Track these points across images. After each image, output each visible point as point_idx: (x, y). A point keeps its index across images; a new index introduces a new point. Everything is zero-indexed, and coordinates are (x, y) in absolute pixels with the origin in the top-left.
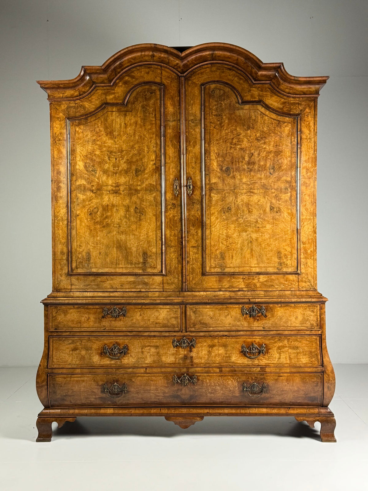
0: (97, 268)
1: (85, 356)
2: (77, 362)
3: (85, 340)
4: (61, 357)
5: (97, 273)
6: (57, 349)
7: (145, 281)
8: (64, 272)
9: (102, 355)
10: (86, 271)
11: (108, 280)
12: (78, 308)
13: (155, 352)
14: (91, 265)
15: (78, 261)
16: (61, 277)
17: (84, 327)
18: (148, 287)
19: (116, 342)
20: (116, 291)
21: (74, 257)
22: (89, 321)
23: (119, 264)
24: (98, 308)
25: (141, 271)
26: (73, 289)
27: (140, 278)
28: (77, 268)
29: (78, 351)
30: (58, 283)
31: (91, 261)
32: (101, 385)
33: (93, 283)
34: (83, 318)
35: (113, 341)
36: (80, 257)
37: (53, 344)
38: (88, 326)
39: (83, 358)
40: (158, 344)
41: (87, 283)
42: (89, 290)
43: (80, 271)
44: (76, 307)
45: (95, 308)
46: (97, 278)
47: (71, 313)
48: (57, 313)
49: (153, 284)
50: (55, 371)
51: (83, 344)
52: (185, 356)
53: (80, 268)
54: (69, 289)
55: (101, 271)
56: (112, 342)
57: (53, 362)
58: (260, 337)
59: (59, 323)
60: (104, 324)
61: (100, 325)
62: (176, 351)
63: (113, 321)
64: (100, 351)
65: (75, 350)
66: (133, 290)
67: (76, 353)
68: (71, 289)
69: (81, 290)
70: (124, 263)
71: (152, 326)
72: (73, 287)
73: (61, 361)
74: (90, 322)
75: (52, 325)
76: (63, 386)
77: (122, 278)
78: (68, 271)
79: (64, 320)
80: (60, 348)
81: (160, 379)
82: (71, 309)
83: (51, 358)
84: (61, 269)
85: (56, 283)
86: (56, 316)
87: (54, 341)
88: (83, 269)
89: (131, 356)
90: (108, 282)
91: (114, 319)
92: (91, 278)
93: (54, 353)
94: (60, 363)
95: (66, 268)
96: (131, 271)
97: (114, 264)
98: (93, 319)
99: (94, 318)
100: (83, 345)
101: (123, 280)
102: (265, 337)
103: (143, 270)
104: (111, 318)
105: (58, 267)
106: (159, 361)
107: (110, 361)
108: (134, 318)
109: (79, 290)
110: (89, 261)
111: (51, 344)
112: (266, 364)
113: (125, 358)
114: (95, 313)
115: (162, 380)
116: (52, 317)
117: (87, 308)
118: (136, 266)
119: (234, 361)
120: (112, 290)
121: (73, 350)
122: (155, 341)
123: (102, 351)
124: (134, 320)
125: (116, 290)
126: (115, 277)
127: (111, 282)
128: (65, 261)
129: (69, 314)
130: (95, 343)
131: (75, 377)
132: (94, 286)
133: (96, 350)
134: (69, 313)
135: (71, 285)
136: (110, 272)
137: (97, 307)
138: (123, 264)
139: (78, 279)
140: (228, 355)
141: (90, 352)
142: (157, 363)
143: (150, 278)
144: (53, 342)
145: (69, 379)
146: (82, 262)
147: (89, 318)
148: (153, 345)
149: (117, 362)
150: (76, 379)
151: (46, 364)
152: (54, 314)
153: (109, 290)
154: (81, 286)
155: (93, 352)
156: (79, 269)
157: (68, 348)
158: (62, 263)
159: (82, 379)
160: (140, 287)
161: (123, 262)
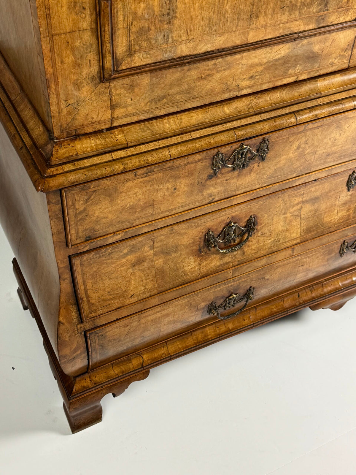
0: (192, 40)
1: (166, 267)
2: (149, 287)
3: (162, 235)
4: (108, 290)
5: (192, 56)
6: (94, 276)
7: (312, 52)
8: (86, 71)
9: (201, 252)
10: (159, 59)
11: (218, 71)
12: (147, 174)
13: (310, 211)
14: (175, 35)
15: (133, 29)
16: (79, 89)
17: (162, 213)
18: (316, 66)
19: (233, 217)
20: (237, 97)
21: (121, 18)
22: (175, 194)
23: (257, 16)
24: (199, 161)
25: (311, 27)
26: (118, 118)
27: (303, 45)
28: (130, 52)
29: (146, 264)
30: (69, 113)
31: (176, 22)
32: (203, 308)
33: (176, 90)
34: (160, 194)
35: (225, 217)
36: (139, 13)
37: (82, 270)
38: (171, 207)
39: (160, 273)
40: (318, 194)
41: (159, 93)
42: (162, 113)
43: (139, 60)
44: (140, 172)
45: (191, 163)
46: (189, 70)
47: (130, 189)
48: (87, 201)
49: (329, 55)
50: (102, 321)
51: (158, 245)
53: (139, 51)
54: (105, 122)
55: (204, 48)
56: (224, 220)
57: (91, 305)
59: (97, 222)
60: (211, 190)
61: (203, 195)
62: (351, 195)
63: (233, 178)
64: (196, 248)
65: (140, 264)
66: (279, 83)
67: (142, 267)
68: (112, 120)
69: (142, 117)
70: (274, 9)
71: (318, 163)
72: (118, 112)
73: (111, 297)
74: (178, 196)
75: (77, 233)
76: (122, 339)
77: (256, 57)
78: (102, 68)
79: (109, 212)
80: (103, 271)
81: (318, 257)
82: (127, 181)
83: (85, 299)
84: (77, 65)
85: (64, 111)
86: (85, 210)
87: (85, 263)
88: (151, 52)
89: (262, 234)
90: (218, 76)
91: (236, 173)
92: (172, 75)
93: (89, 285)
94: (108, 302)
95: (92, 56)
96: (287, 32)
97: (245, 17)
98: (186, 189)
99: (187, 185)
100: (157, 247)
101: (256, 61)
103: (317, 20)
104: (230, 174)
105: (66, 60)
106: (317, 225)
107: (221, 259)
108: (283, 157)
109: (135, 119)
110: (169, 23)
111: (78, 269)
113: (250, 243)
114: (191, 174)
115: (320, 257)
116: (76, 216)
117: (171, 168)
118: (303, 11)
120: (227, 96)
121: (134, 266)
122: (313, 189)
123: (201, 246)
124: (282, 162)
125: (235, 94)
126: (238, 56)
127: (227, 73)
128: (88, 37)
129: (123, 194)
130: (186, 233)
131: (150, 315)
132: (177, 97)
133: (187, 247)
134: (121, 193)
135: (113, 107)
136: (229, 45)
137: (197, 157)
138: (270, 12)
139: (132, 87)
141: (173, 255)
142: (314, 231)
143: (326, 40)
144: (81, 265)
145: (135, 324)
146: (149, 29)
147: (175, 189)
148: (308, 198)
149: (235, 256)
150: (150, 318)
151: (74, 314)
152: (80, 206)
153: (218, 99)
154: (143, 104)
155: (181, 254)
156: (137, 55)
157: (123, 265)
158: (77, 44)
159: (164, 312)
160: (299, 68)
161: (271, 5)
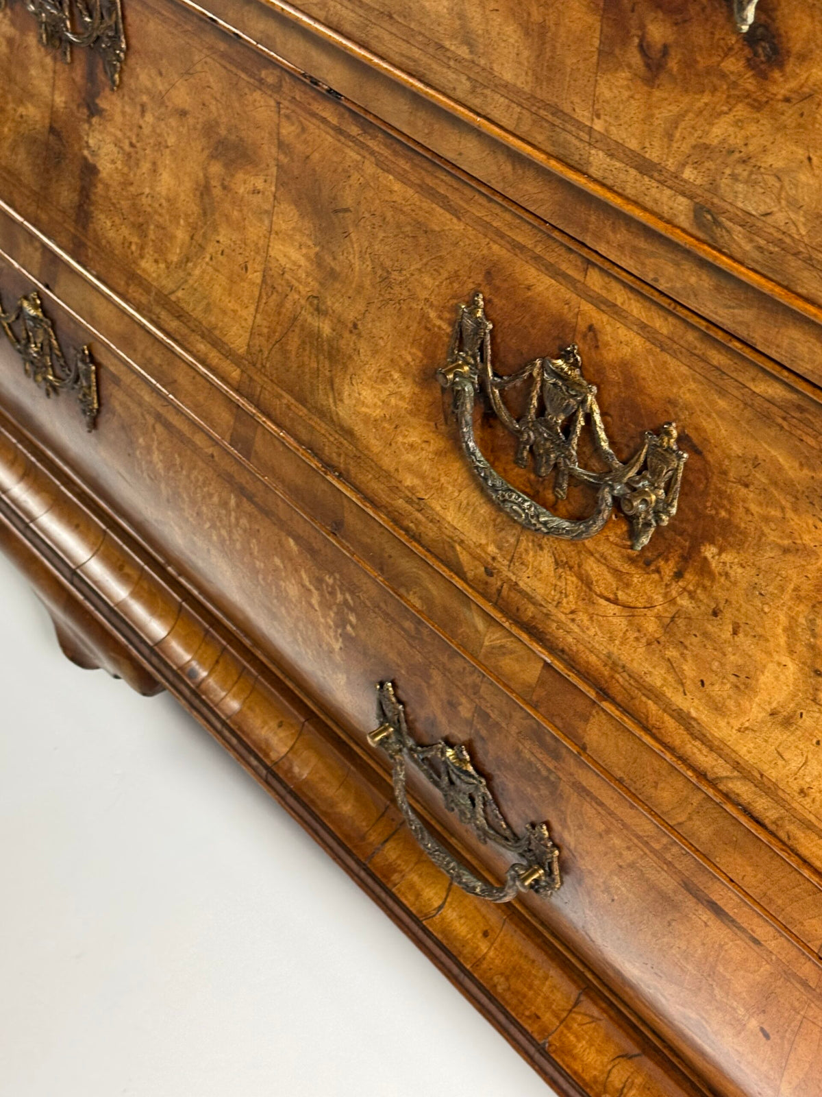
52: (53, 130)
58: (662, 325)
102: (717, 358)
112: (615, 665)
119: (359, 429)
140: (326, 329)
